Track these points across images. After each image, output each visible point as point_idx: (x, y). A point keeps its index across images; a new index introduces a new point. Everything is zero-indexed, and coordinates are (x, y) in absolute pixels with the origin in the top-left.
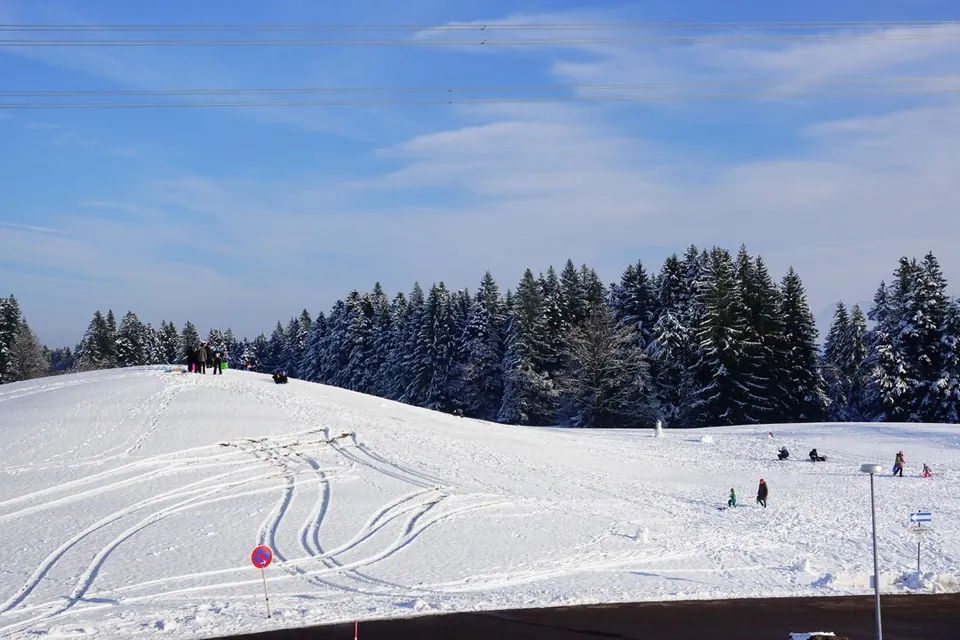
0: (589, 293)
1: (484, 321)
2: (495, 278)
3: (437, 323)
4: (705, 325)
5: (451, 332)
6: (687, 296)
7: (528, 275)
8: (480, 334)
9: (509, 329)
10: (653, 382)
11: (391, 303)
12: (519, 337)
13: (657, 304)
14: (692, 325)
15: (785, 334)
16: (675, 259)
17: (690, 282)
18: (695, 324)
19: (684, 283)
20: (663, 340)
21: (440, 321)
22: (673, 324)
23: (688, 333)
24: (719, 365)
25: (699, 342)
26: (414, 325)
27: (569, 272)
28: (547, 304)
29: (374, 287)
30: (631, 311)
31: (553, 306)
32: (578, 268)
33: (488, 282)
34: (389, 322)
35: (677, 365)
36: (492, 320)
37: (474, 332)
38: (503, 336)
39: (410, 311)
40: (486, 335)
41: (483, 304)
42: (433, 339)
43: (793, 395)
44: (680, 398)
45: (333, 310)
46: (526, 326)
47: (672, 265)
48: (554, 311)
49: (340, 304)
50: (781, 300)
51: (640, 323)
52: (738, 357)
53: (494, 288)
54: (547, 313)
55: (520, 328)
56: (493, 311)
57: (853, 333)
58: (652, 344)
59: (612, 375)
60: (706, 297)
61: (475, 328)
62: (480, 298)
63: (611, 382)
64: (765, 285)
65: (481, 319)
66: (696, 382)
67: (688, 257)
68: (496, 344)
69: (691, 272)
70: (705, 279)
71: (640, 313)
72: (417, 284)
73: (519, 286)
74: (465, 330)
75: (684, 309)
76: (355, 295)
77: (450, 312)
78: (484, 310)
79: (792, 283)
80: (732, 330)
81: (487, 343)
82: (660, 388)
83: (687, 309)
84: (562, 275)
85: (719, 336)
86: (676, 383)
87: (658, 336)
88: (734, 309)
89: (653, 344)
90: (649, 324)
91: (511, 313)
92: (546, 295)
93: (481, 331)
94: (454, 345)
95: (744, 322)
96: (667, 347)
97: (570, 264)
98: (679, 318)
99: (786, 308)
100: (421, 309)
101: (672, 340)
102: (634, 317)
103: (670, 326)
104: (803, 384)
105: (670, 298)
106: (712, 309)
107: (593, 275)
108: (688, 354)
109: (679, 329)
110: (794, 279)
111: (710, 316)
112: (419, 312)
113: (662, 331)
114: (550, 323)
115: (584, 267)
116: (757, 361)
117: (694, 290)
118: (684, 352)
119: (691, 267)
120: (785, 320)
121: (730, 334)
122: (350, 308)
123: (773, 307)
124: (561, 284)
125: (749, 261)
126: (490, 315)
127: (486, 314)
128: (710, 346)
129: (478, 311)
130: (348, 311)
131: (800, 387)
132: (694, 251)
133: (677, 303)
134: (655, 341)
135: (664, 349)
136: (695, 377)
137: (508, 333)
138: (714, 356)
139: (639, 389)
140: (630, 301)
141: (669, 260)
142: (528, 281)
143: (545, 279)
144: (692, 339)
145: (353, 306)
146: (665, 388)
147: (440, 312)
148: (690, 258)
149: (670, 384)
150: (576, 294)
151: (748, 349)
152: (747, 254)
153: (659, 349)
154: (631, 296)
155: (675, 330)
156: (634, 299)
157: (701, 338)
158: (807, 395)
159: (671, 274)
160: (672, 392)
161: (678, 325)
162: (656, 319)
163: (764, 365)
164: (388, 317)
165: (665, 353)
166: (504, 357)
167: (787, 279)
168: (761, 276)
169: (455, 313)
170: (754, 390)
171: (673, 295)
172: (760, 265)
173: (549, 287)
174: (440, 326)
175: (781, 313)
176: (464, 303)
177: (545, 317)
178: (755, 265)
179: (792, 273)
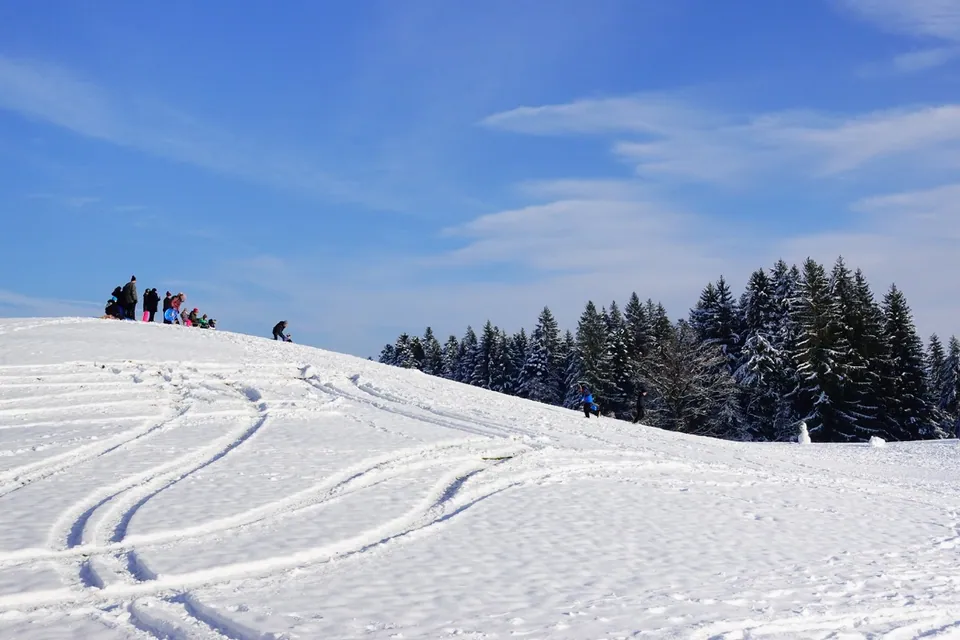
0: (656, 328)
1: (543, 359)
2: (554, 314)
3: (491, 362)
4: (802, 346)
5: (506, 372)
6: (778, 316)
7: (591, 307)
8: (539, 373)
9: (570, 367)
10: (744, 413)
11: (442, 347)
12: (581, 376)
13: (744, 325)
14: (786, 348)
15: (893, 357)
16: (762, 274)
17: (780, 300)
18: (790, 345)
19: (774, 300)
20: (753, 364)
21: (496, 360)
22: (765, 346)
23: (781, 356)
24: (819, 392)
25: (794, 366)
26: (467, 366)
27: (634, 305)
28: (611, 340)
29: (425, 332)
30: (713, 334)
31: (618, 341)
32: (643, 302)
33: (546, 318)
34: (440, 365)
35: (770, 392)
36: (551, 358)
37: (532, 372)
38: (563, 376)
39: (463, 352)
40: (545, 374)
41: (541, 341)
42: (488, 380)
43: (904, 427)
44: (775, 430)
45: (382, 355)
46: (590, 363)
47: (759, 280)
48: (619, 348)
49: (389, 348)
50: (886, 320)
51: (725, 346)
52: (842, 382)
53: (553, 325)
54: (612, 350)
55: (583, 365)
56: (551, 349)
57: (953, 366)
58: (739, 370)
59: (695, 404)
60: (801, 314)
61: (533, 367)
62: (538, 335)
63: (696, 411)
64: (867, 302)
65: (539, 357)
66: (792, 413)
67: (776, 273)
68: (556, 383)
69: (781, 288)
70: (798, 295)
71: (724, 336)
72: (470, 328)
73: (580, 320)
74: (522, 371)
75: (775, 329)
76: (404, 338)
77: (506, 350)
78: (542, 349)
79: (895, 302)
80: (833, 352)
81: (546, 383)
82: (750, 420)
83: (779, 329)
84: (627, 310)
85: (818, 358)
86: (770, 413)
87: (745, 360)
88: (834, 328)
89: (742, 369)
90: (735, 348)
91: (573, 349)
92: (609, 330)
93: (540, 370)
94: (511, 385)
95: (845, 344)
96: (758, 373)
97: (635, 297)
98: (770, 339)
99: (891, 329)
100: (474, 348)
101: (763, 364)
102: (717, 340)
103: (761, 349)
104: (915, 415)
105: (759, 318)
106: (809, 329)
107: (660, 309)
108: (782, 380)
109: (771, 352)
110: (899, 296)
111: (808, 336)
112: (472, 351)
113: (752, 354)
114: (615, 360)
115: (649, 302)
116: (863, 388)
117: (786, 308)
118: (777, 378)
119: (780, 284)
120: (891, 342)
121: (832, 356)
122: (399, 351)
123: (878, 327)
124: (626, 319)
125: (847, 275)
126: (549, 353)
127: (544, 352)
128: (808, 370)
129: (537, 348)
130: (397, 354)
131: (913, 419)
132: (782, 267)
133: (767, 323)
134: (744, 366)
135: (754, 375)
136: (793, 407)
137: (570, 371)
138: (813, 383)
139: (727, 419)
140: (711, 323)
141: (755, 275)
142: (590, 314)
143: (609, 314)
144: (786, 363)
145: (403, 349)
146: (757, 419)
147: (494, 350)
148: (778, 275)
149: (762, 415)
150: (642, 330)
151: (852, 374)
152: (845, 267)
153: (748, 375)
154: (712, 316)
155: (766, 353)
156: (717, 320)
157: (797, 361)
158: (921, 427)
159: (759, 291)
160: (764, 424)
161: (770, 347)
162: (743, 341)
163: (871, 393)
164: (440, 360)
165: (756, 380)
166: (565, 398)
167: (891, 297)
168: (862, 292)
169: (511, 351)
170: (861, 421)
171: (762, 313)
172: (860, 280)
173: (612, 322)
174: (496, 365)
175: (886, 334)
176: (520, 341)
177: (609, 353)
178: (854, 280)
179: (894, 290)
